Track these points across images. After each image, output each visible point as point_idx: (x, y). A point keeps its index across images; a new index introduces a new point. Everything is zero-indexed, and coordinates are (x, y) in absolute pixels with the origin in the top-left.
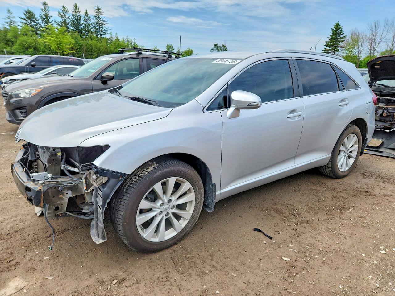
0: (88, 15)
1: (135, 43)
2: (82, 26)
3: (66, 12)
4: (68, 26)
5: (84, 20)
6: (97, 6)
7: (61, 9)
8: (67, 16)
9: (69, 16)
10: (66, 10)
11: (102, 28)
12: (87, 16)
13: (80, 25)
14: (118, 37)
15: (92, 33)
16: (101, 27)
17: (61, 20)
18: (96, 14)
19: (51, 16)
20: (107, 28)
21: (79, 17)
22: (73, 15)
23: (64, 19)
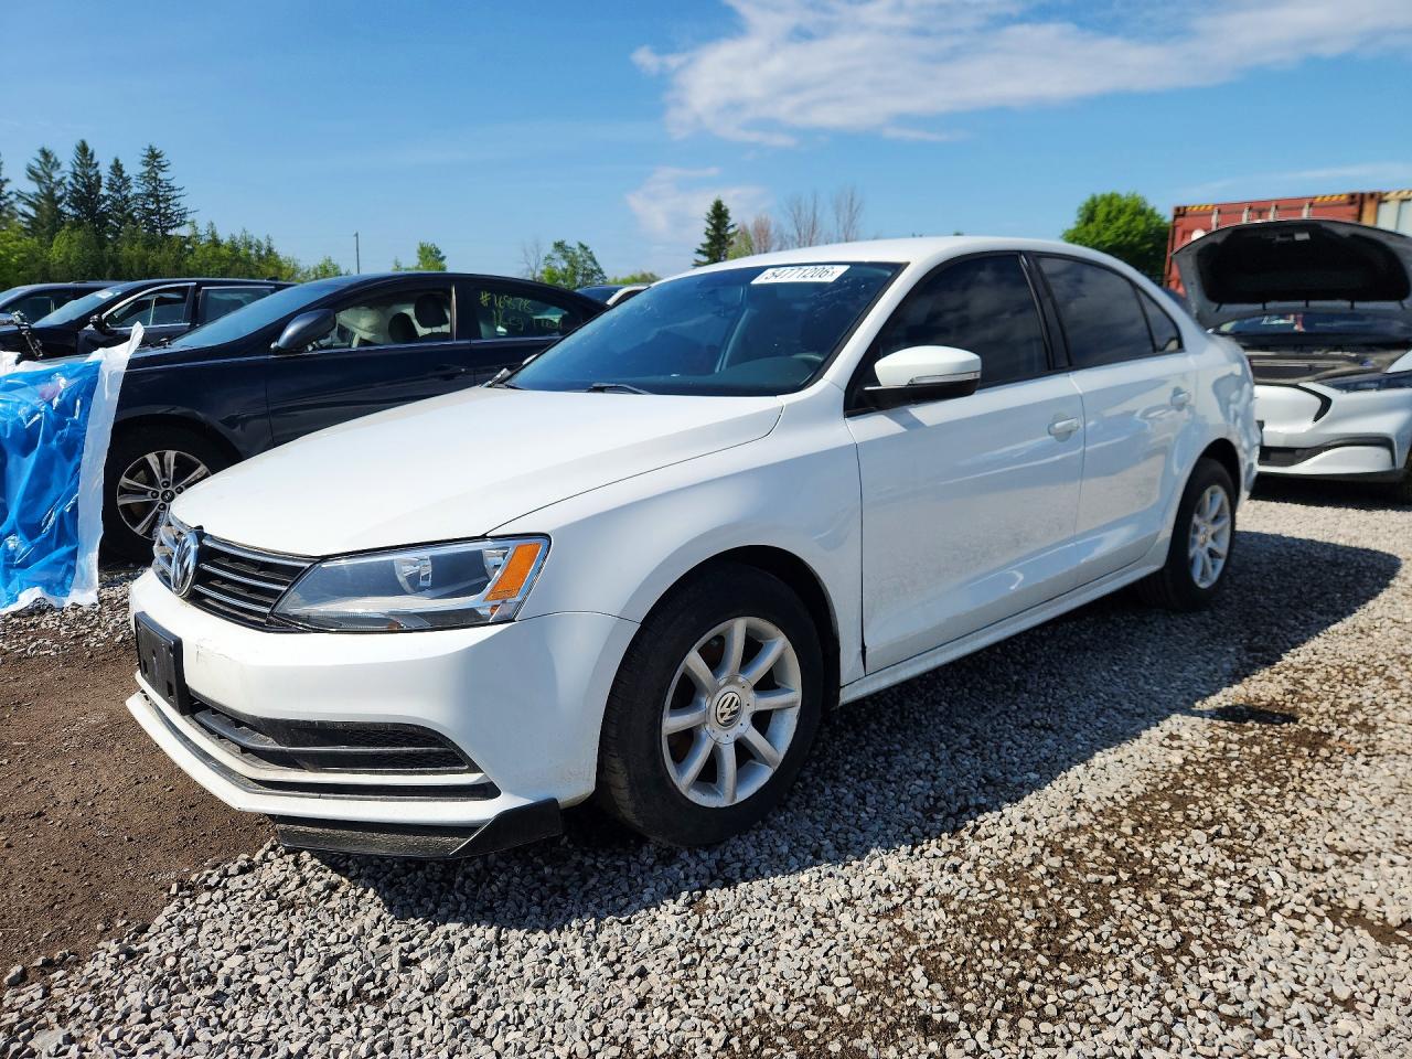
0: (122, 172)
1: (270, 250)
2: (103, 206)
3: (52, 167)
4: (59, 206)
5: (111, 187)
6: (147, 147)
7: (37, 160)
8: (57, 176)
9: (64, 178)
10: (52, 160)
11: (166, 208)
12: (121, 176)
13: (99, 203)
14: (218, 232)
15: (135, 222)
16: (162, 205)
17: (38, 191)
18: (147, 169)
19: (7, 180)
20: (181, 207)
21: (94, 178)
22: (75, 175)
23: (47, 188)
